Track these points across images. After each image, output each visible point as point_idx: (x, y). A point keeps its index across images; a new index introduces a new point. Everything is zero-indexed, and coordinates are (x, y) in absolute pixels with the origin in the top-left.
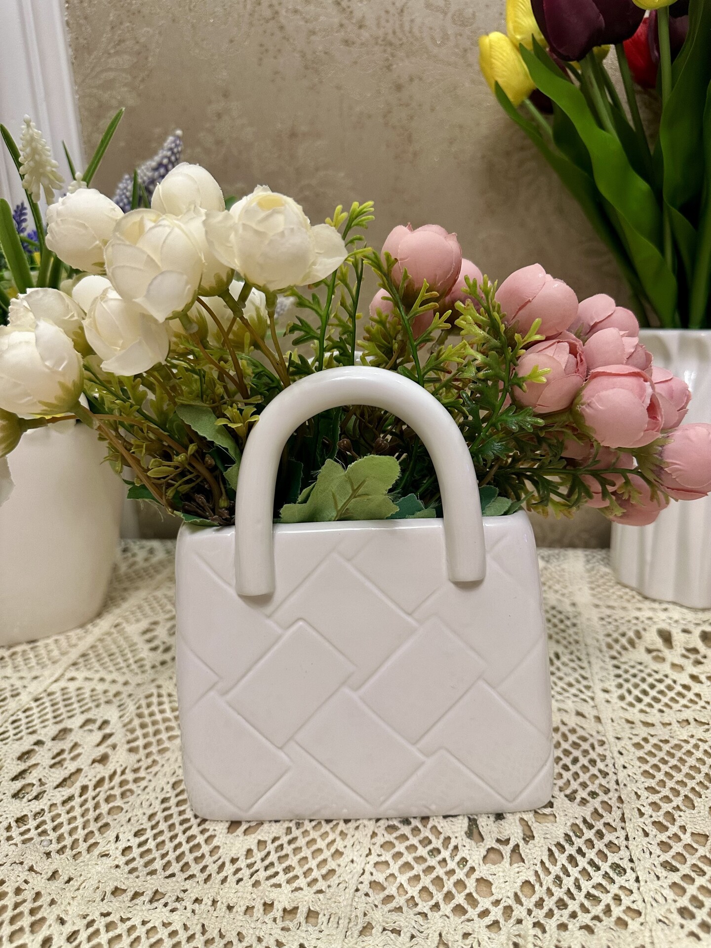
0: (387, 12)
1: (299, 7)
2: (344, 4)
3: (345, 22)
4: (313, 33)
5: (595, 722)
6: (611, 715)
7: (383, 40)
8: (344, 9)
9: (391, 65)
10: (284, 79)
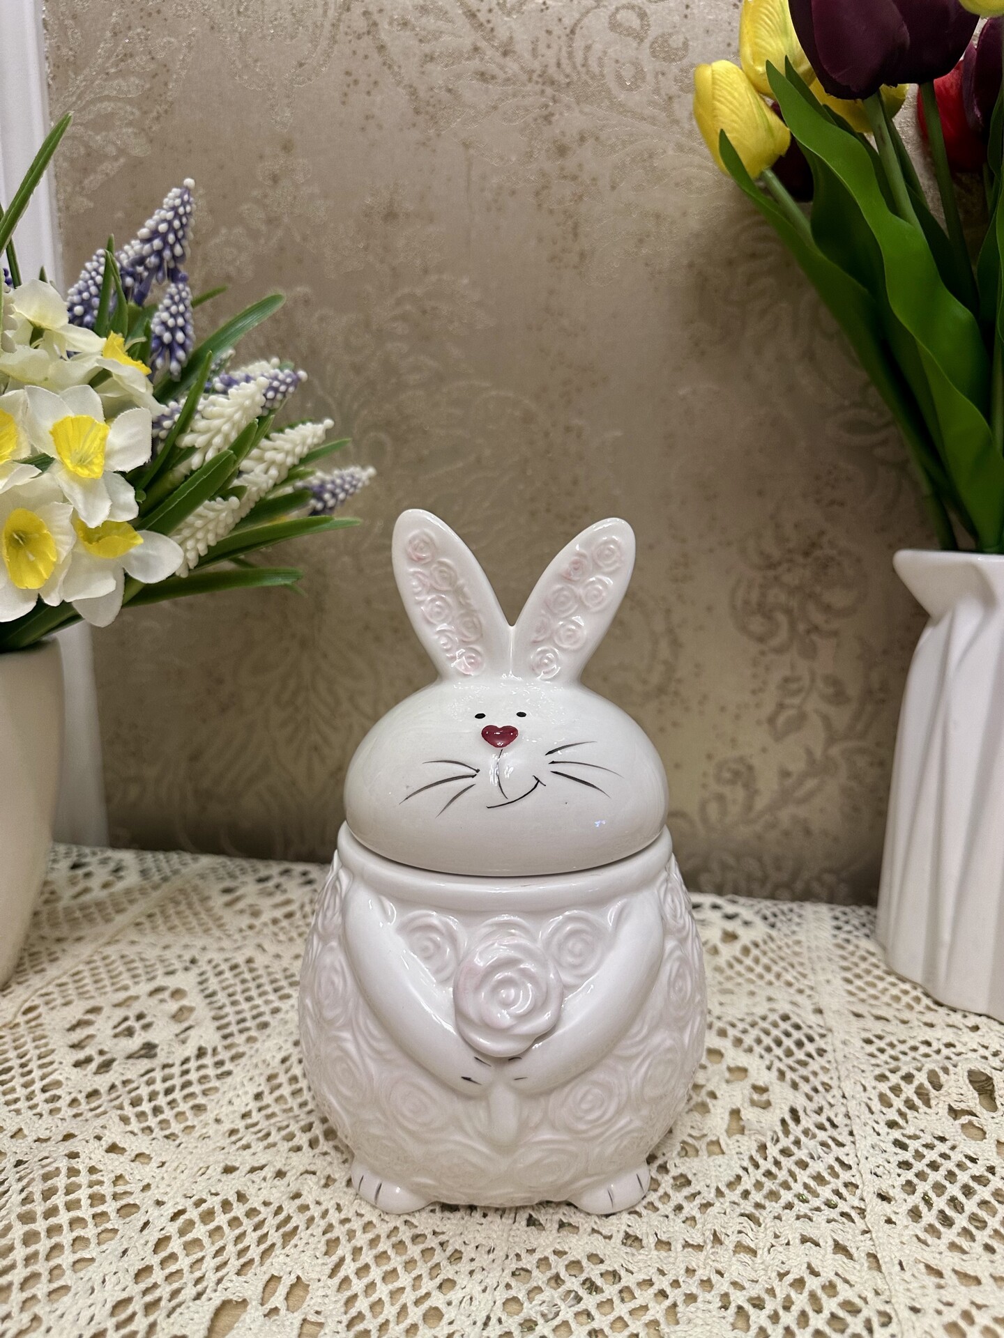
0: (549, 32)
1: (410, 18)
2: (482, 15)
3: (483, 44)
4: (430, 58)
5: (870, 1268)
6: (898, 1256)
7: (540, 76)
8: (481, 25)
9: (552, 115)
10: (380, 127)
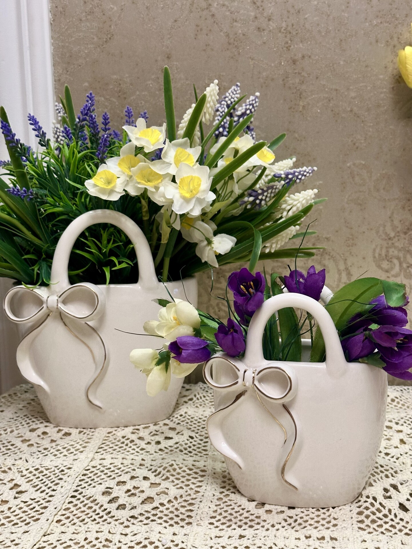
0: (288, 12)
1: (226, 3)
2: (259, 4)
3: (258, 15)
4: (235, 20)
7: (284, 30)
8: (258, 7)
9: (290, 46)
10: (212, 50)
